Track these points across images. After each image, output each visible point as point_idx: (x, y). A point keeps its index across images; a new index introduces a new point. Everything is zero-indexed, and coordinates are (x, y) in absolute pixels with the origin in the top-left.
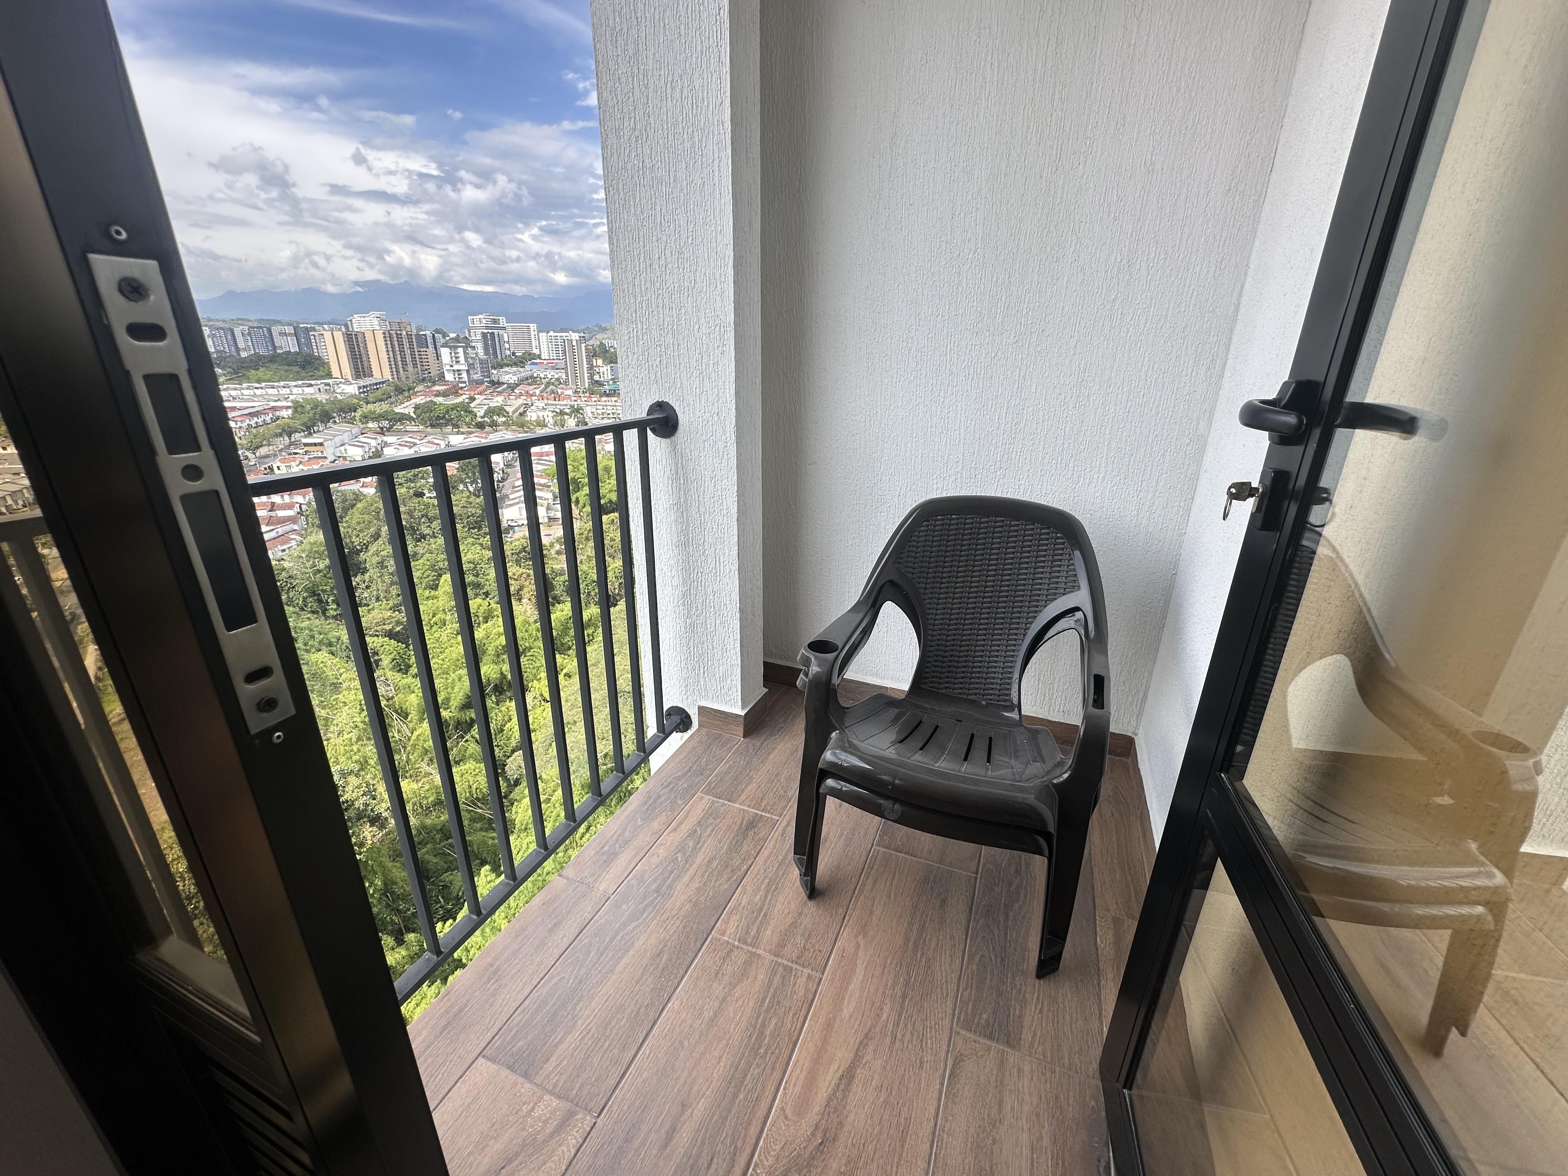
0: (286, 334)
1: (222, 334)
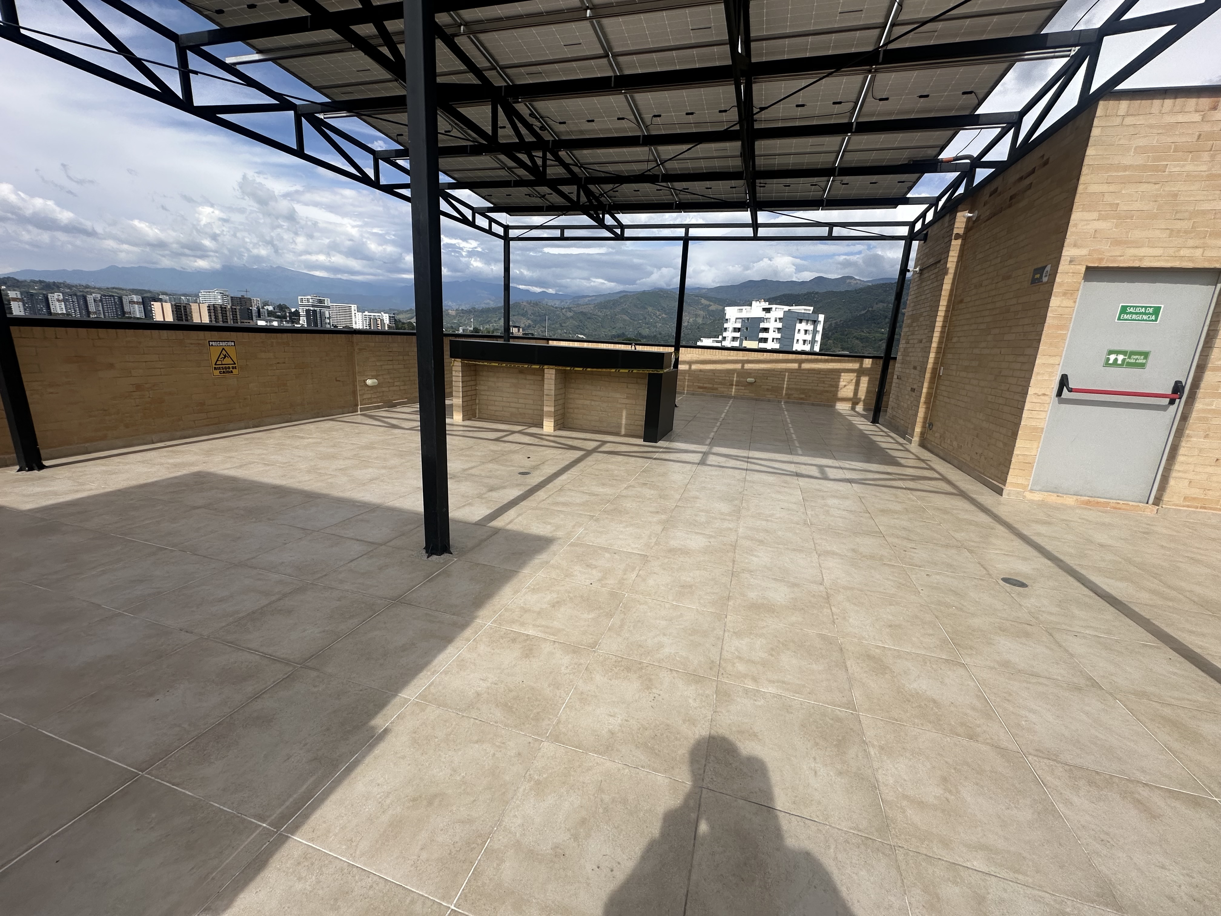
0: (134, 302)
1: (75, 299)
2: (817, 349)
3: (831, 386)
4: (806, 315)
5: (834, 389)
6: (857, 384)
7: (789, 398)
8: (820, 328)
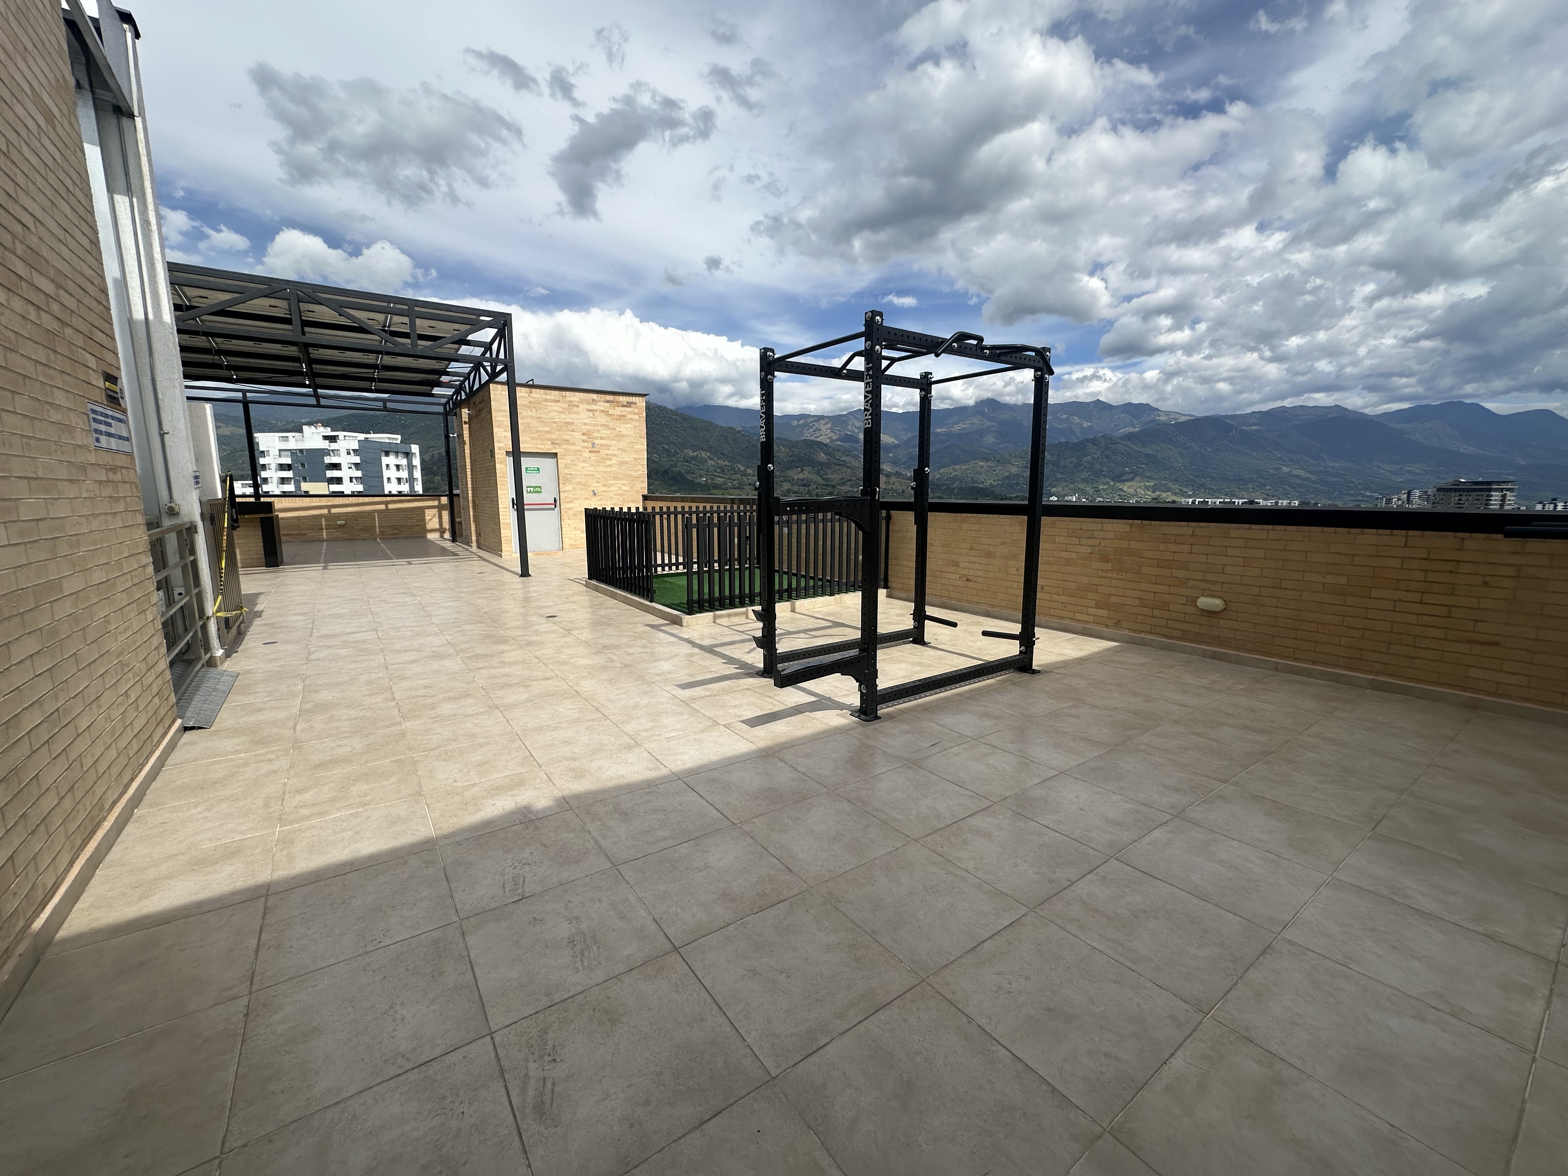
2: (419, 488)
3: (419, 521)
4: (392, 446)
5: (421, 523)
6: (440, 517)
7: (383, 535)
8: (416, 461)
